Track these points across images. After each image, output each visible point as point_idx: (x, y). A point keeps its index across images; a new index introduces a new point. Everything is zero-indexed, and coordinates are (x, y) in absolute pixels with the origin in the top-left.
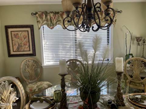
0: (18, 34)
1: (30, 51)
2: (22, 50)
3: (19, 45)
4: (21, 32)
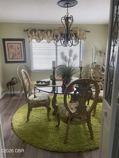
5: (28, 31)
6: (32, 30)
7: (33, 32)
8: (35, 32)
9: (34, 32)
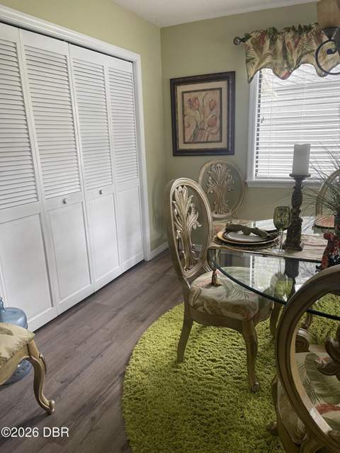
0: (196, 99)
1: (221, 141)
2: (202, 140)
3: (197, 126)
4: (204, 93)
5: (249, 42)
6: (264, 33)
7: (264, 42)
8: (273, 41)
9: (268, 42)
